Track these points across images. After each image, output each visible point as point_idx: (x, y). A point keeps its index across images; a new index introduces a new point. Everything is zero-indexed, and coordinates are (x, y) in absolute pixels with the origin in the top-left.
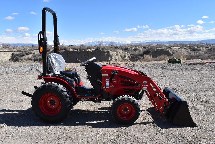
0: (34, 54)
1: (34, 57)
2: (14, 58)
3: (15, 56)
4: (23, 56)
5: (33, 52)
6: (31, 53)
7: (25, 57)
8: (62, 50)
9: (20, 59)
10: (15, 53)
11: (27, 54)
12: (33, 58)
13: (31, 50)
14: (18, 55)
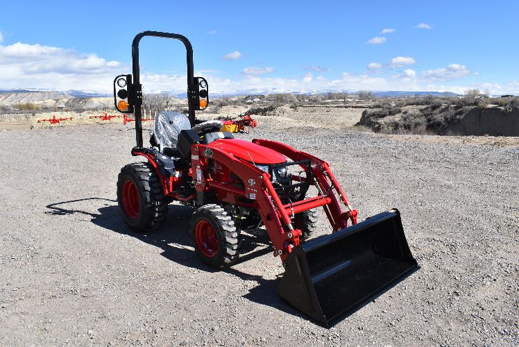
0: (405, 113)
1: (405, 120)
2: (367, 121)
3: (368, 117)
4: (383, 116)
5: (404, 109)
6: (400, 112)
7: (388, 119)
8: (469, 105)
9: (377, 123)
10: (369, 111)
11: (391, 113)
12: (402, 123)
13: (401, 105)
14: (374, 115)
